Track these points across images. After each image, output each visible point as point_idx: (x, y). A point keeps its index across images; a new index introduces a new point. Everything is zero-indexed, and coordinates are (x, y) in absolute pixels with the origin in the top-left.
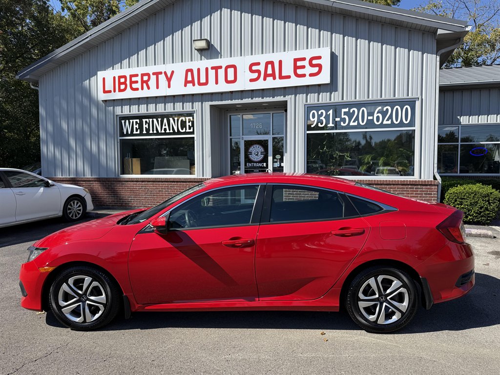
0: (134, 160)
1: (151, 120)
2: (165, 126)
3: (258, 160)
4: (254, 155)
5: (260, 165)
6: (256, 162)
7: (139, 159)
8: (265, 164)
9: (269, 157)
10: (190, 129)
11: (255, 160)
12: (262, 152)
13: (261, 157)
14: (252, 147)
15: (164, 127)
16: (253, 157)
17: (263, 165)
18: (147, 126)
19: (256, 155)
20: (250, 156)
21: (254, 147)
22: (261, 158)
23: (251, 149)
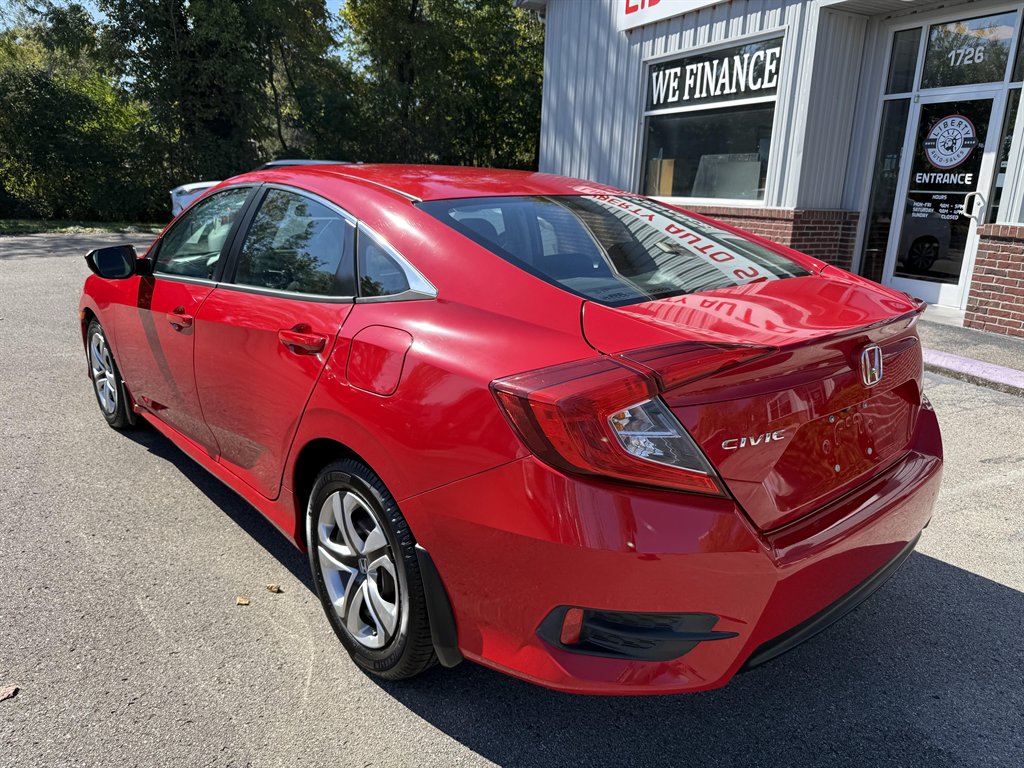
0: (665, 162)
1: (700, 65)
2: (724, 77)
3: (950, 164)
4: (943, 150)
5: (954, 179)
6: (944, 171)
7: (672, 161)
8: (968, 177)
9: (985, 156)
10: (770, 81)
11: (944, 164)
12: (966, 139)
13: (961, 154)
14: (941, 125)
15: (721, 81)
16: (939, 156)
17: (963, 179)
18: (691, 82)
19: (948, 149)
20: (930, 150)
21: (946, 125)
22: (962, 157)
23: (936, 130)
